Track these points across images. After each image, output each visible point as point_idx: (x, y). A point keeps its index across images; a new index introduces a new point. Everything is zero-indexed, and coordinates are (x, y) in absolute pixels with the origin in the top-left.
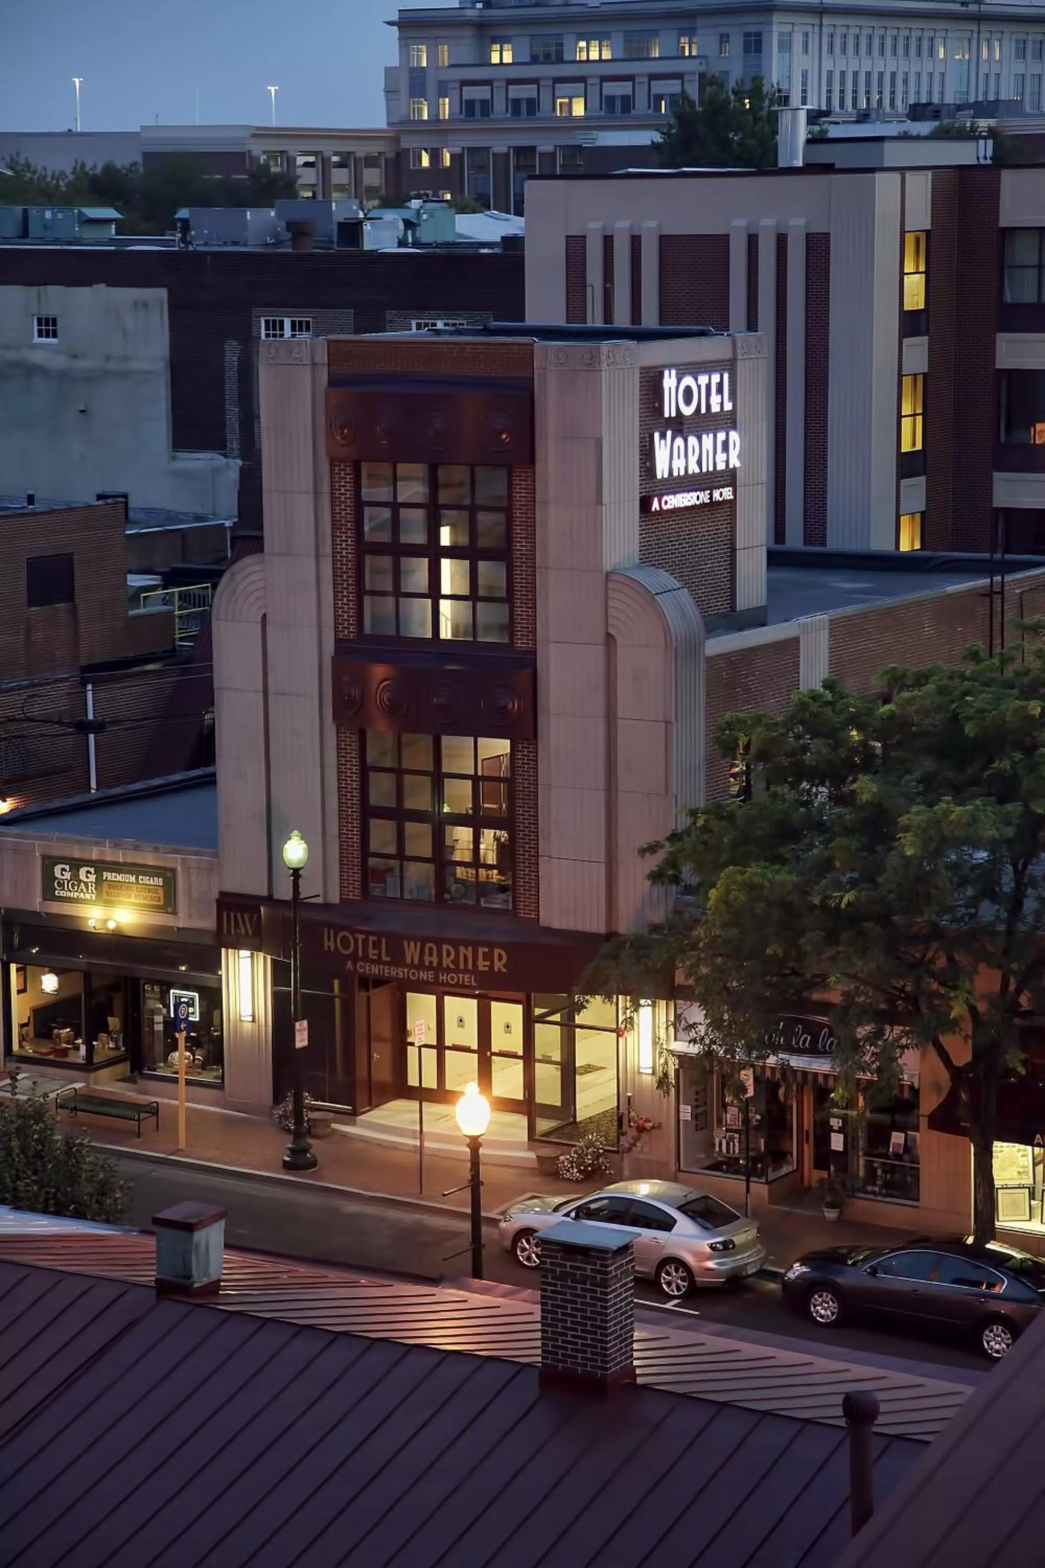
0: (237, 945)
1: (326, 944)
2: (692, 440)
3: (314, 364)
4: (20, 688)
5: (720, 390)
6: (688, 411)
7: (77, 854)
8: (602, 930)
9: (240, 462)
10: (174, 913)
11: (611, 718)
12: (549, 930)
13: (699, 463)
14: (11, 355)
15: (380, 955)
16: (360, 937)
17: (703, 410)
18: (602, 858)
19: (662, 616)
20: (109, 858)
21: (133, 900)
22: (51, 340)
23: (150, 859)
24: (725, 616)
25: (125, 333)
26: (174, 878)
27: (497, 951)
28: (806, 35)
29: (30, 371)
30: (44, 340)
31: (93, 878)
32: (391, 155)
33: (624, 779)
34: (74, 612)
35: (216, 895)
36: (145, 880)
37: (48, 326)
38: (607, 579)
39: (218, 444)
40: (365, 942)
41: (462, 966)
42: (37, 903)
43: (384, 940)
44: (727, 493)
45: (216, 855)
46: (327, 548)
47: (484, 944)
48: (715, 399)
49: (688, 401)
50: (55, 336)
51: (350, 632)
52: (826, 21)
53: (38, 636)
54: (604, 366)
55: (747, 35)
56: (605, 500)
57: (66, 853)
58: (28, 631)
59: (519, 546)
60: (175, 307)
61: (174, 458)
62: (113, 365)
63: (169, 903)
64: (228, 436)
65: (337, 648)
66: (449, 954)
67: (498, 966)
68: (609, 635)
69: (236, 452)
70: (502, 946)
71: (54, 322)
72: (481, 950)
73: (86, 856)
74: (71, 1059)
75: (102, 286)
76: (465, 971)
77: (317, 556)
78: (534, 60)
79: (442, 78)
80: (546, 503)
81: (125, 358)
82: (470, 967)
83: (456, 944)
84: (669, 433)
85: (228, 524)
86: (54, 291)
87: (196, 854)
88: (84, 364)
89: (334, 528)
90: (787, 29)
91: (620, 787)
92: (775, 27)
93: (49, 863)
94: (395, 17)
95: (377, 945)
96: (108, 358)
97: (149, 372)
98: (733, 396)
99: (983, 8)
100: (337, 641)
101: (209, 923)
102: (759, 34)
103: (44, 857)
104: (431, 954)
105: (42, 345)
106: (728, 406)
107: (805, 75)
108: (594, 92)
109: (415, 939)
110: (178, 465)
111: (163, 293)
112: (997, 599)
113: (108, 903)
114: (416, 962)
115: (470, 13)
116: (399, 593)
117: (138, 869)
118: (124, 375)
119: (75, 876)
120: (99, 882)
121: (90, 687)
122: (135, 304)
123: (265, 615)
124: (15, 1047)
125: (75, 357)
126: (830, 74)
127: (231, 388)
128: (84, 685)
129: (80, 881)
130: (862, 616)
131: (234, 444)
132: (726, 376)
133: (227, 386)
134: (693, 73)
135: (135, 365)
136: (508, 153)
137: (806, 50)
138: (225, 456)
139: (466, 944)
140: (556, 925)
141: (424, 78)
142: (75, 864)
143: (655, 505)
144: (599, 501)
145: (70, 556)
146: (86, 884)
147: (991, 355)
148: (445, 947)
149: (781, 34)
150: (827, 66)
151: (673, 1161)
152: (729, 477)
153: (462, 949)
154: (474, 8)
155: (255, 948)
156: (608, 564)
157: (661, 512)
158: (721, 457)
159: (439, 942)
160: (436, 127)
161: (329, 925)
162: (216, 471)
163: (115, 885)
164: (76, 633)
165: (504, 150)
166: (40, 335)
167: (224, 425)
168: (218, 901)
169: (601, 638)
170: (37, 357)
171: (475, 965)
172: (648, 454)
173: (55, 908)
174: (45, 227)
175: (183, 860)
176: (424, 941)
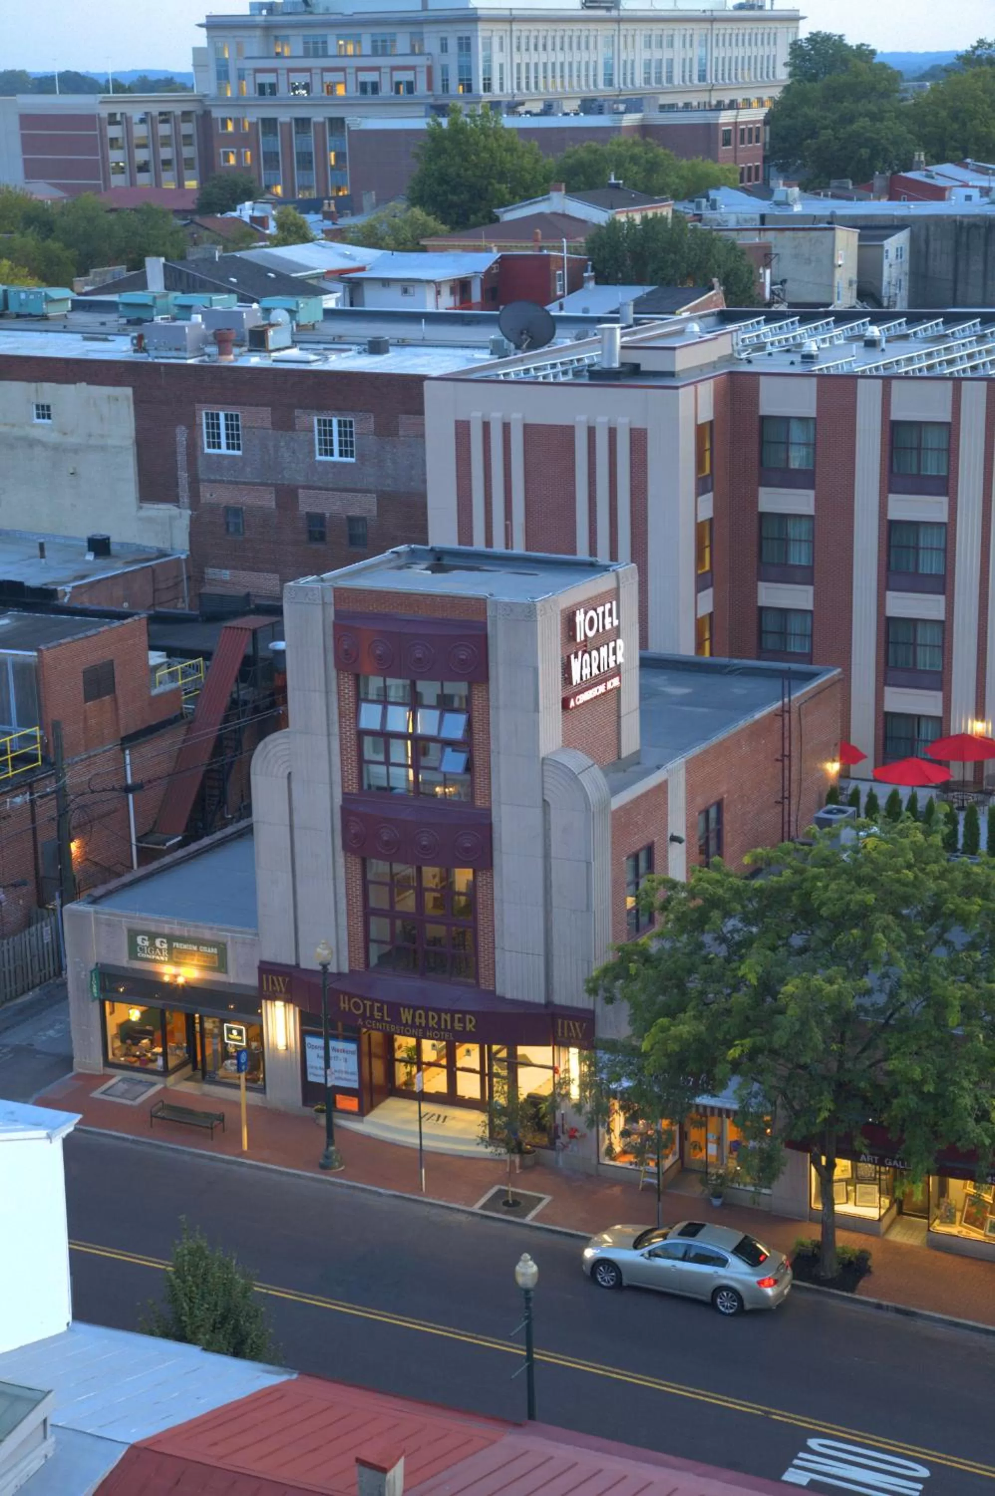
0: (273, 998)
1: (342, 1005)
2: (594, 653)
3: (324, 604)
4: (82, 760)
5: (611, 614)
6: (591, 634)
7: (153, 928)
8: (543, 1001)
9: (189, 512)
10: (226, 972)
11: (547, 856)
12: (503, 999)
13: (599, 667)
14: (17, 432)
15: (383, 1016)
16: (368, 1003)
17: (601, 630)
18: (542, 952)
19: (583, 789)
20: (177, 933)
21: (195, 962)
22: (46, 421)
23: (207, 935)
24: (614, 764)
25: (102, 419)
26: (225, 949)
27: (468, 1017)
28: (501, 38)
29: (32, 443)
30: (41, 421)
31: (165, 946)
32: (200, 112)
33: (556, 900)
34: (115, 700)
35: (257, 964)
36: (204, 949)
37: (44, 411)
38: (543, 764)
39: (173, 499)
40: (372, 1007)
41: (443, 1027)
42: (124, 961)
43: (385, 1007)
44: (615, 682)
45: (257, 935)
46: (336, 729)
47: (459, 1012)
48: (608, 620)
49: (591, 628)
50: (49, 417)
51: (354, 788)
52: (515, 26)
53: (92, 722)
54: (539, 618)
55: (460, 38)
56: (541, 708)
57: (146, 928)
58: (85, 719)
59: (478, 737)
60: (138, 402)
61: (141, 508)
62: (92, 442)
63: (221, 965)
64: (181, 494)
65: (344, 800)
66: (433, 1018)
67: (469, 1027)
68: (544, 801)
69: (187, 505)
70: (470, 1013)
71: (48, 407)
72: (457, 1016)
73: (160, 930)
74: (151, 1066)
75: (84, 384)
76: (446, 1030)
77: (329, 735)
78: (306, 55)
79: (241, 66)
80: (497, 708)
81: (102, 436)
82: (449, 1027)
83: (438, 1011)
84: (580, 653)
85: (183, 557)
86: (47, 386)
87: (242, 933)
88: (72, 440)
89: (341, 716)
90: (488, 34)
91: (554, 904)
92: (479, 33)
93: (133, 935)
94: (203, 21)
95: (380, 1010)
96: (90, 435)
97: (121, 447)
98: (618, 617)
99: (622, 13)
100: (344, 793)
101: (251, 980)
102: (468, 38)
103: (129, 930)
104: (420, 1017)
105: (39, 425)
106: (616, 623)
107: (501, 66)
108: (351, 79)
109: (409, 1007)
110: (143, 513)
111: (129, 391)
112: (786, 715)
113: (178, 964)
114: (410, 1022)
115: (259, 19)
116: (387, 763)
117: (200, 942)
118: (103, 448)
119: (152, 944)
120: (170, 950)
121: (127, 752)
122: (109, 397)
123: (290, 774)
124: (110, 1056)
125: (65, 434)
126: (519, 65)
127: (181, 460)
128: (123, 750)
129: (156, 948)
130: (706, 752)
131: (185, 499)
132: (614, 603)
133: (179, 458)
134: (422, 66)
135: (110, 442)
136: (290, 124)
137: (501, 49)
138: (178, 507)
139: (446, 1012)
140: (509, 996)
141: (227, 66)
142: (153, 937)
143: (572, 704)
144: (536, 709)
145: (111, 663)
146: (161, 950)
147: (755, 502)
148: (430, 1014)
149: (484, 38)
150: (517, 60)
151: (594, 1157)
152: (617, 671)
153: (443, 1016)
154: (260, 14)
155: (287, 1001)
156: (543, 753)
157: (576, 706)
158: (612, 658)
159: (427, 1010)
160: (238, 102)
161: (345, 993)
162: (172, 518)
163: (182, 952)
164: (117, 715)
165: (288, 119)
166: (38, 417)
167: (177, 485)
168: (260, 968)
169: (539, 802)
170: (36, 433)
171: (452, 1026)
172: (567, 669)
173: (137, 965)
174: (21, 305)
175: (232, 938)
176: (415, 1009)
